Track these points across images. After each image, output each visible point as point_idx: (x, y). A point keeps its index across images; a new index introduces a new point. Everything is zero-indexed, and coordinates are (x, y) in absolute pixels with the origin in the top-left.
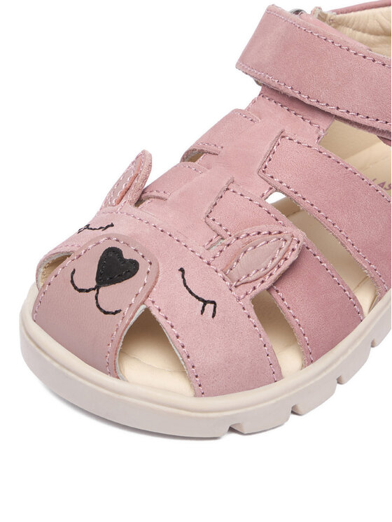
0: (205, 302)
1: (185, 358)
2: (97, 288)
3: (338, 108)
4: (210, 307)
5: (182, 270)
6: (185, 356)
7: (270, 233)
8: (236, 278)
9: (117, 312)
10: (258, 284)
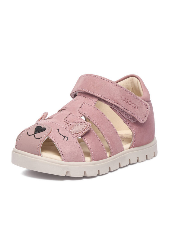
0: (65, 137)
1: (60, 149)
2: (35, 134)
3: (99, 95)
4: (66, 138)
5: (58, 129)
6: (59, 148)
7: (82, 123)
8: (73, 132)
9: (40, 138)
10: (79, 134)
